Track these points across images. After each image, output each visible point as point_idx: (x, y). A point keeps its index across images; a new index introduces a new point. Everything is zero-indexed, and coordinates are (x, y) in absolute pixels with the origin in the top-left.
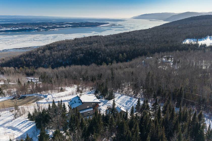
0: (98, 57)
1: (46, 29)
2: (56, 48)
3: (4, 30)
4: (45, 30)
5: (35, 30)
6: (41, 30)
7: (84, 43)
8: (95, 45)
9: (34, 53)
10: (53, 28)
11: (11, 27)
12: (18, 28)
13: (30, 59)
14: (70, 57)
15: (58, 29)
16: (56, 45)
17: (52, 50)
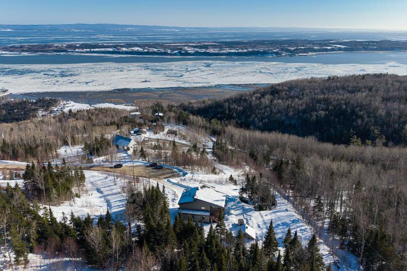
0: (355, 123)
1: (293, 53)
2: (284, 93)
3: (226, 52)
4: (289, 55)
5: (273, 53)
6: (283, 55)
7: (341, 90)
8: (361, 96)
9: (247, 98)
10: (306, 51)
11: (237, 47)
12: (247, 49)
13: (236, 107)
14: (301, 114)
15: (314, 53)
16: (286, 88)
17: (277, 95)
